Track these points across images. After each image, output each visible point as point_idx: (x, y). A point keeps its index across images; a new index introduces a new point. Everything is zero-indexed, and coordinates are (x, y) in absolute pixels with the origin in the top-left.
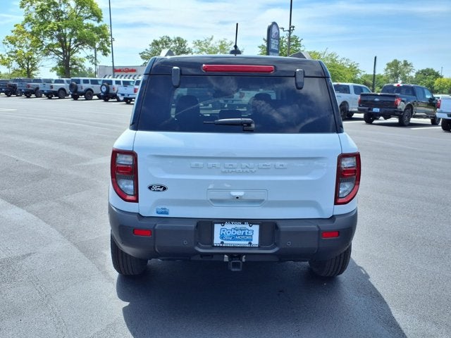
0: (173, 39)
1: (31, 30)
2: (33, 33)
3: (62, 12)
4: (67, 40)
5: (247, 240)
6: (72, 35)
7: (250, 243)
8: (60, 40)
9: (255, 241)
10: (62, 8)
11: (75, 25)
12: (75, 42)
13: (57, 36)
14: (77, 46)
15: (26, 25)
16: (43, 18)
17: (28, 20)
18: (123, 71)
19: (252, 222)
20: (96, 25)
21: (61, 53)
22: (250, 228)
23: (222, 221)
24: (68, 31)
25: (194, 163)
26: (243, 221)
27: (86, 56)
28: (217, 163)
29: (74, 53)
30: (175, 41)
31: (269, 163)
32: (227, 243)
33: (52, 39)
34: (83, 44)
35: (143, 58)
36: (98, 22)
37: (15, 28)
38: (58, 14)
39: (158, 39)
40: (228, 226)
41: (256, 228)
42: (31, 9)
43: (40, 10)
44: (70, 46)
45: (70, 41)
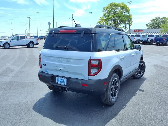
0: (161, 18)
1: (105, 19)
2: (105, 20)
3: (116, 11)
4: (117, 21)
5: (64, 83)
6: (118, 19)
7: (64, 84)
8: (114, 21)
9: (66, 84)
10: (116, 10)
11: (119, 16)
12: (119, 21)
13: (113, 20)
14: (120, 23)
15: (104, 17)
16: (109, 14)
17: (104, 15)
18: (138, 31)
19: (65, 78)
20: (128, 15)
21: (114, 26)
22: (64, 79)
23: (58, 76)
24: (117, 18)
25: (52, 58)
26: (63, 77)
27: (123, 26)
28: (57, 59)
29: (119, 25)
30: (162, 19)
31: (69, 60)
32: (59, 83)
33: (112, 21)
34: (122, 22)
35: (147, 26)
36: (128, 14)
37: (100, 18)
38: (114, 13)
39: (155, 18)
40: (59, 78)
41: (66, 80)
42: (106, 11)
43: (108, 11)
44: (117, 23)
45: (118, 21)
